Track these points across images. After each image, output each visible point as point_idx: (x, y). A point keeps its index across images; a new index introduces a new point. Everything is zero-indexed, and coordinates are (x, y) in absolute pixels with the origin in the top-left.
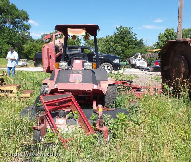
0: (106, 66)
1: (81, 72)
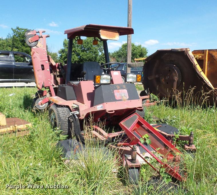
1: (124, 86)
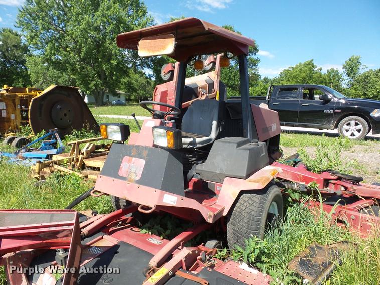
0: (353, 123)
1: (145, 153)
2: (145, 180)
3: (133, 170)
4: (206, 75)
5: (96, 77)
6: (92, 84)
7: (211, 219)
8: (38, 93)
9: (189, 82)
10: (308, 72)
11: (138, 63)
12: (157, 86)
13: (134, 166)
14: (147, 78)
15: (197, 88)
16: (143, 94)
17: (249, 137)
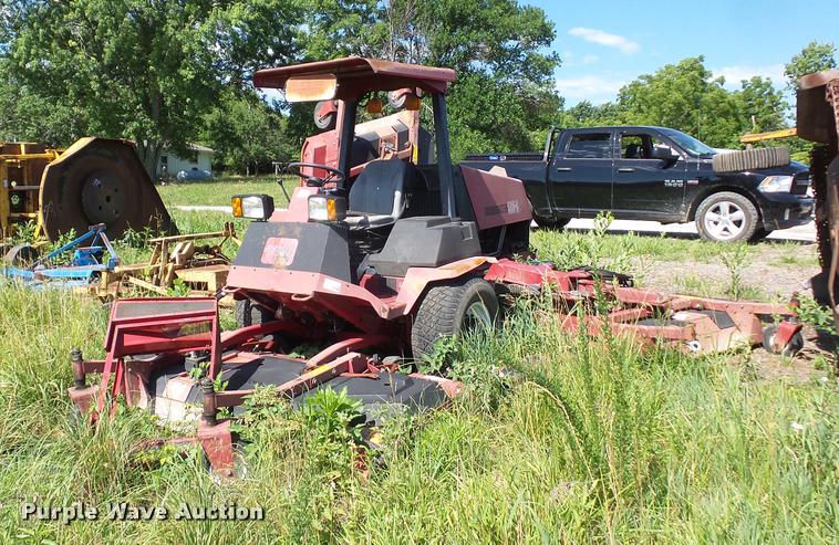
0: (725, 206)
2: (299, 264)
3: (281, 254)
4: (395, 117)
5: (139, 111)
6: (130, 129)
7: (386, 313)
8: (57, 154)
9: (361, 130)
10: (688, 87)
11: (247, 74)
12: (307, 139)
13: (282, 250)
14: (269, 110)
15: (377, 141)
16: (258, 153)
17: (450, 215)
